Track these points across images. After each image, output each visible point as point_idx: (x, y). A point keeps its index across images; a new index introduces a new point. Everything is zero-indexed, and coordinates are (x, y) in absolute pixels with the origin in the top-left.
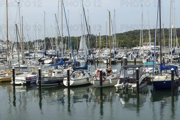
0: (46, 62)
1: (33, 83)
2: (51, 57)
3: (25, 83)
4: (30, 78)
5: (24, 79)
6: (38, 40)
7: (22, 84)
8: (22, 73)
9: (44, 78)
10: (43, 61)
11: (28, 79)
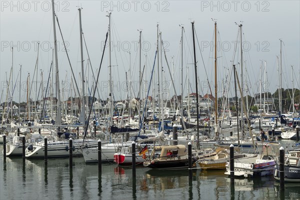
0: (284, 135)
1: (266, 176)
2: (294, 127)
3: (251, 175)
4: (260, 166)
5: (248, 166)
6: (266, 93)
7: (246, 176)
8: (244, 156)
10: (279, 133)
11: (257, 167)
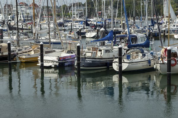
0: (88, 35)
1: (69, 66)
2: (95, 29)
3: (57, 66)
4: (64, 58)
5: (55, 59)
6: (77, 4)
7: (53, 66)
8: (54, 51)
9: (85, 58)
10: (84, 33)
11: (62, 59)
